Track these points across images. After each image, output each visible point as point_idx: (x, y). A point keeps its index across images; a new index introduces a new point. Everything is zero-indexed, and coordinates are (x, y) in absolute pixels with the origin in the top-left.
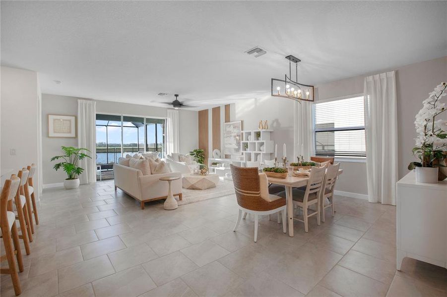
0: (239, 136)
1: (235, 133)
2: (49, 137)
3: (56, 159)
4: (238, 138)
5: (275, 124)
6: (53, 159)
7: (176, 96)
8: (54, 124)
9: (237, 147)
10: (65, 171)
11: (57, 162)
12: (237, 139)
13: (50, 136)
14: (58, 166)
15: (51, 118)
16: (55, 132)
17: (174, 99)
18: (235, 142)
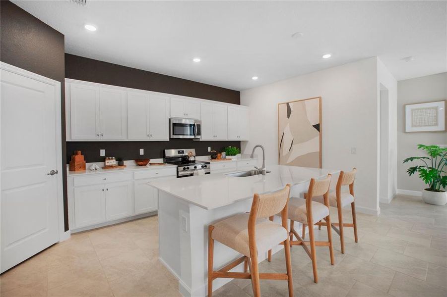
2: (405, 132)
3: (410, 161)
6: (407, 160)
8: (412, 116)
10: (422, 178)
11: (412, 164)
13: (407, 131)
14: (412, 170)
15: (408, 108)
16: (413, 126)
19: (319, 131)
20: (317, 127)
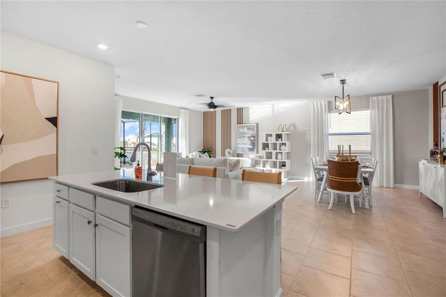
0: (254, 137)
1: (249, 134)
4: (252, 138)
5: (292, 128)
7: (212, 98)
9: (252, 147)
12: (251, 140)
17: (210, 101)
18: (249, 142)
19: (56, 127)
20: (54, 121)
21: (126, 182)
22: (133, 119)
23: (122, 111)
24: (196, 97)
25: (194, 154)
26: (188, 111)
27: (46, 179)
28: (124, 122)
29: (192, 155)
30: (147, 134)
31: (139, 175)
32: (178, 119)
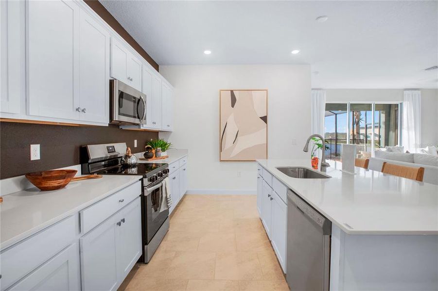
19: (266, 123)
20: (265, 119)
21: (304, 171)
22: (342, 110)
23: (326, 104)
24: (427, 71)
25: (427, 149)
26: (419, 92)
27: (255, 161)
28: (336, 114)
29: (422, 150)
30: (362, 124)
31: (315, 165)
32: (401, 104)
